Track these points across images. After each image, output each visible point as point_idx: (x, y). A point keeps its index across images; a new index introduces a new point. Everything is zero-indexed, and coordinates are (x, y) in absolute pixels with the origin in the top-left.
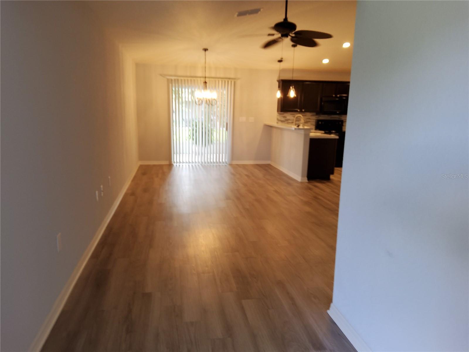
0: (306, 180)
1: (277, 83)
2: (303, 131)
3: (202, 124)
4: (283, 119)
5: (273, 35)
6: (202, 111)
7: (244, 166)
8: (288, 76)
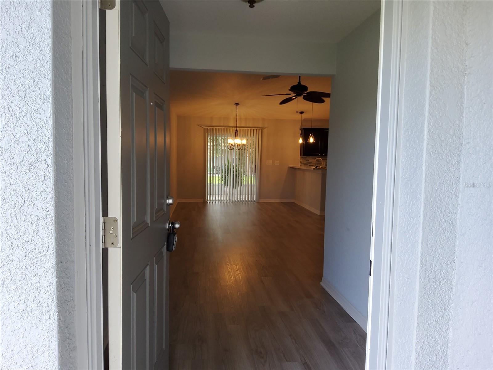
1: (300, 132)
2: (321, 170)
3: (233, 168)
4: (305, 162)
5: (290, 94)
6: (233, 158)
7: (270, 204)
8: (308, 126)
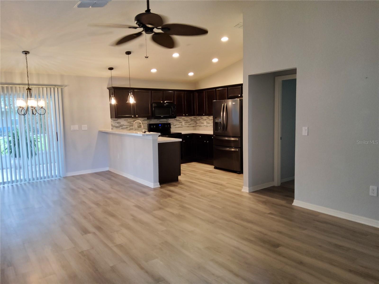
0: (158, 185)
1: (107, 91)
